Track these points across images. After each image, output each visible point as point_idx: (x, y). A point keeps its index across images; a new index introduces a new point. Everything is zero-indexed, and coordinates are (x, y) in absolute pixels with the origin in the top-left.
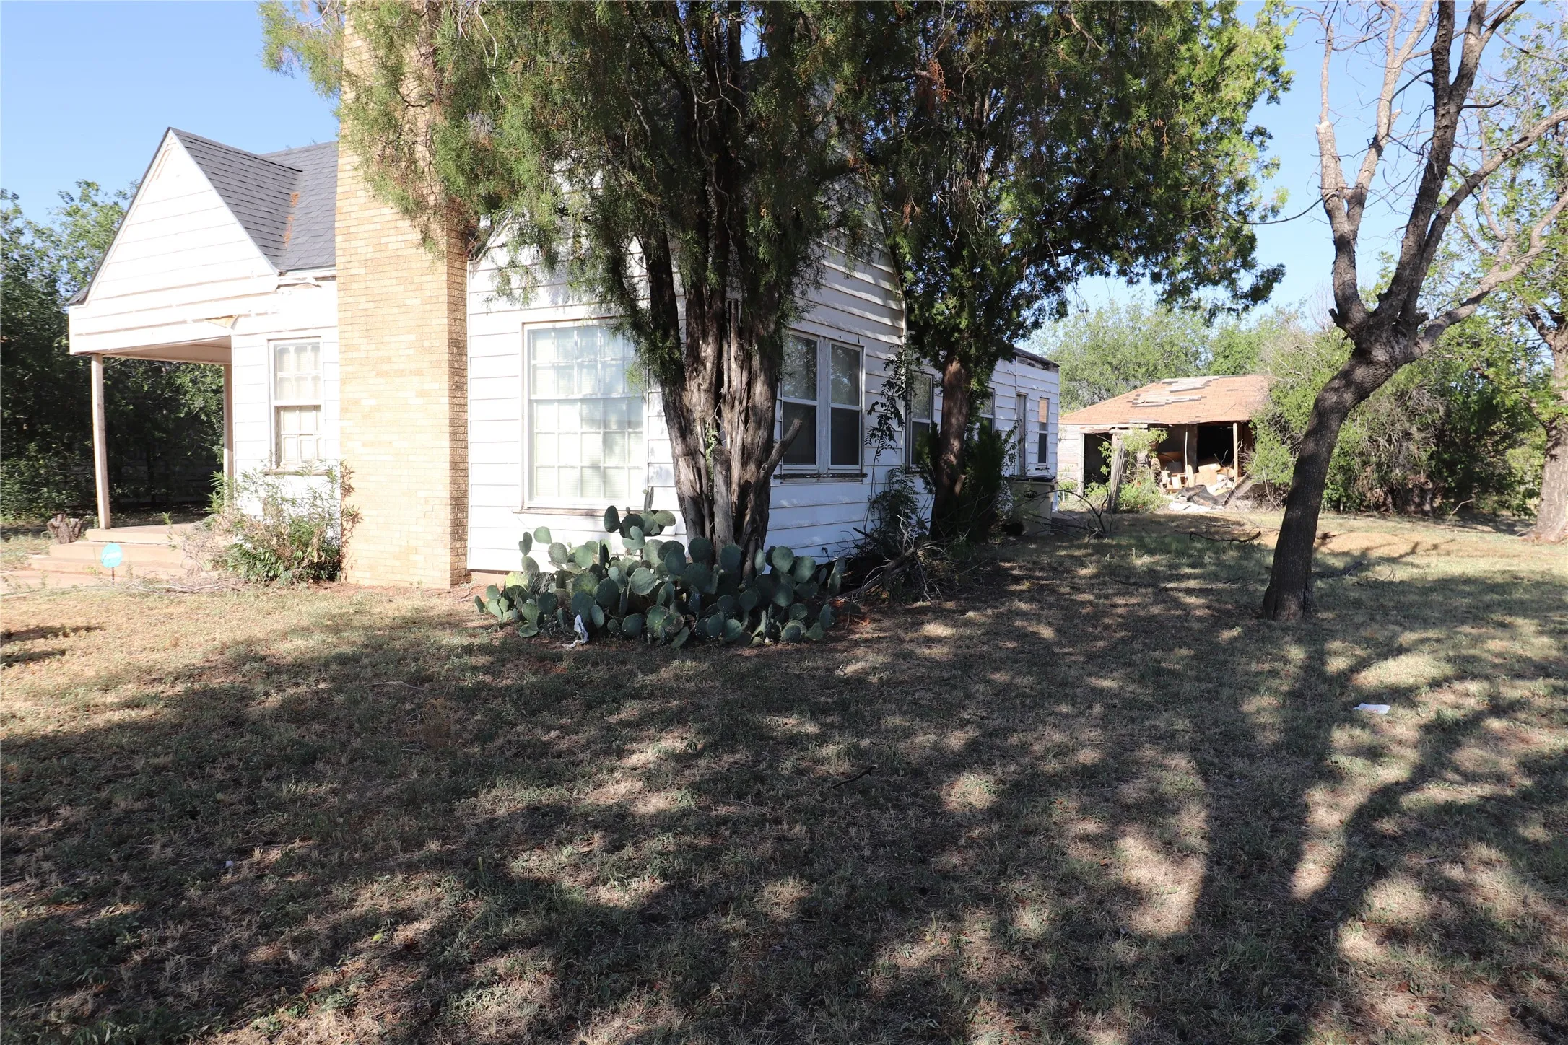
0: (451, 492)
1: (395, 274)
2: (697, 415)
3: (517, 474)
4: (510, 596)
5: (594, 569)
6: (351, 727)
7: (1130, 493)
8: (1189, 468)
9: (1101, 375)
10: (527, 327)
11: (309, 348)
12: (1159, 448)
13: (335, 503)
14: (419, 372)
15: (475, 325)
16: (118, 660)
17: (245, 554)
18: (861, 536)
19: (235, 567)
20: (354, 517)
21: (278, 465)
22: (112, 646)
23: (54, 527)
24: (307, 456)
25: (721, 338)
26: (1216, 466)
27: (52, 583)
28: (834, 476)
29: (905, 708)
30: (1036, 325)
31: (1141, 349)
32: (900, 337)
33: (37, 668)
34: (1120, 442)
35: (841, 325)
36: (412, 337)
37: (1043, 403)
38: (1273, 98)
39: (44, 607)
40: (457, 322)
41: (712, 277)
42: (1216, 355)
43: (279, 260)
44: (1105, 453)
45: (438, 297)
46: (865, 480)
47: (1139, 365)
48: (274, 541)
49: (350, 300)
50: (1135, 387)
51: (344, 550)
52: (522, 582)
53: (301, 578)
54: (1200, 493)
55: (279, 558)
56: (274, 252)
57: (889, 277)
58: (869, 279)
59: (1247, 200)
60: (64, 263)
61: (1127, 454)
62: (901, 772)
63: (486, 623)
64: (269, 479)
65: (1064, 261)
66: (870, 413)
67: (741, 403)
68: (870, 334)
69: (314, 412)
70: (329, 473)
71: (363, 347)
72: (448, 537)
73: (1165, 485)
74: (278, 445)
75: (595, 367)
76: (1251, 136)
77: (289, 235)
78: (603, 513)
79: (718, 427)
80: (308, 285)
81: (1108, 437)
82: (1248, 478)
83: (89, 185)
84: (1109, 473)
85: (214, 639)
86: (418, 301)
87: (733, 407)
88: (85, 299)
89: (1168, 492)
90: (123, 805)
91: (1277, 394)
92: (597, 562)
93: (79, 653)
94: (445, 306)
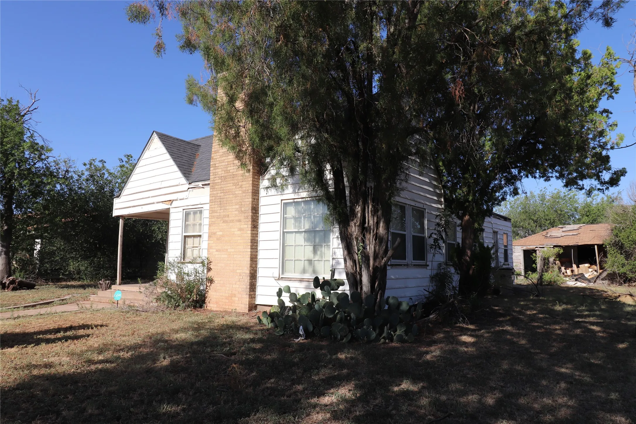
0: (250, 270)
1: (232, 182)
2: (354, 236)
3: (276, 263)
4: (272, 316)
5: (309, 304)
6: (197, 376)
7: (547, 276)
8: (574, 266)
9: (529, 224)
10: (283, 201)
11: (198, 212)
12: (559, 256)
13: (204, 274)
14: (239, 221)
15: (263, 201)
16: (109, 339)
17: (168, 296)
18: (426, 293)
19: (163, 301)
20: (211, 281)
21: (184, 259)
22: (108, 334)
23: (100, 284)
24: (195, 256)
25: (365, 203)
26: (587, 265)
27: (94, 307)
28: (414, 265)
29: (460, 379)
30: (504, 199)
31: (546, 213)
32: (441, 205)
33: (77, 342)
34: (541, 254)
35: (416, 200)
36: (237, 207)
37: (505, 236)
38: (611, 96)
39: (88, 316)
40: (255, 200)
41: (361, 177)
42: (583, 215)
43: (190, 178)
44: (534, 259)
45: (248, 190)
46: (428, 268)
47: (546, 220)
48: (179, 291)
49: (215, 192)
50: (545, 230)
51: (207, 295)
52: (277, 310)
53: (188, 306)
54: (581, 277)
55: (181, 298)
56: (187, 175)
57: (435, 179)
58: (427, 180)
59: (604, 140)
60: (117, 185)
61: (545, 259)
62: (465, 417)
63: (262, 328)
64: (179, 265)
65: (515, 171)
66: (429, 237)
67: (373, 231)
68: (428, 203)
69: (199, 238)
70: (202, 263)
71: (218, 211)
72: (248, 290)
73: (563, 273)
74: (184, 251)
75: (311, 217)
76: (602, 113)
77: (194, 169)
78: (313, 280)
79: (363, 242)
80: (200, 188)
81: (535, 251)
82: (605, 270)
83: (128, 156)
84: (536, 267)
85: (149, 332)
86: (240, 192)
87: (370, 233)
88: (119, 196)
89: (566, 276)
90: (90, 411)
91: (616, 232)
92: (310, 302)
93: (95, 336)
94: (251, 194)
